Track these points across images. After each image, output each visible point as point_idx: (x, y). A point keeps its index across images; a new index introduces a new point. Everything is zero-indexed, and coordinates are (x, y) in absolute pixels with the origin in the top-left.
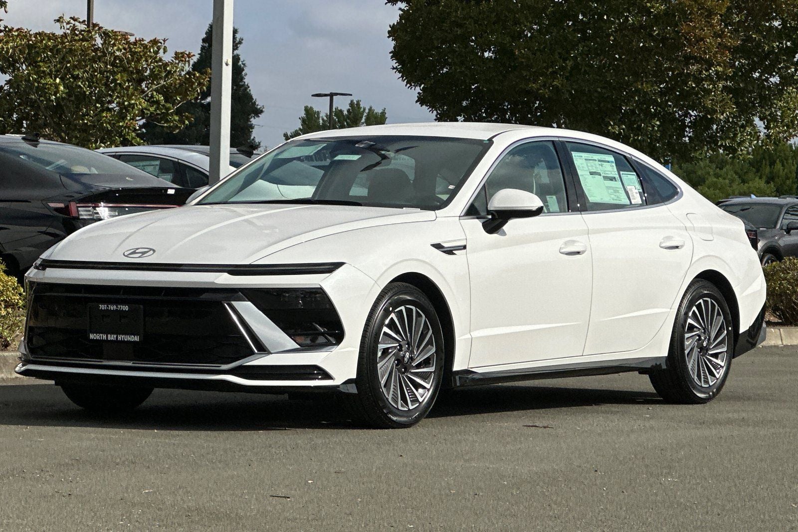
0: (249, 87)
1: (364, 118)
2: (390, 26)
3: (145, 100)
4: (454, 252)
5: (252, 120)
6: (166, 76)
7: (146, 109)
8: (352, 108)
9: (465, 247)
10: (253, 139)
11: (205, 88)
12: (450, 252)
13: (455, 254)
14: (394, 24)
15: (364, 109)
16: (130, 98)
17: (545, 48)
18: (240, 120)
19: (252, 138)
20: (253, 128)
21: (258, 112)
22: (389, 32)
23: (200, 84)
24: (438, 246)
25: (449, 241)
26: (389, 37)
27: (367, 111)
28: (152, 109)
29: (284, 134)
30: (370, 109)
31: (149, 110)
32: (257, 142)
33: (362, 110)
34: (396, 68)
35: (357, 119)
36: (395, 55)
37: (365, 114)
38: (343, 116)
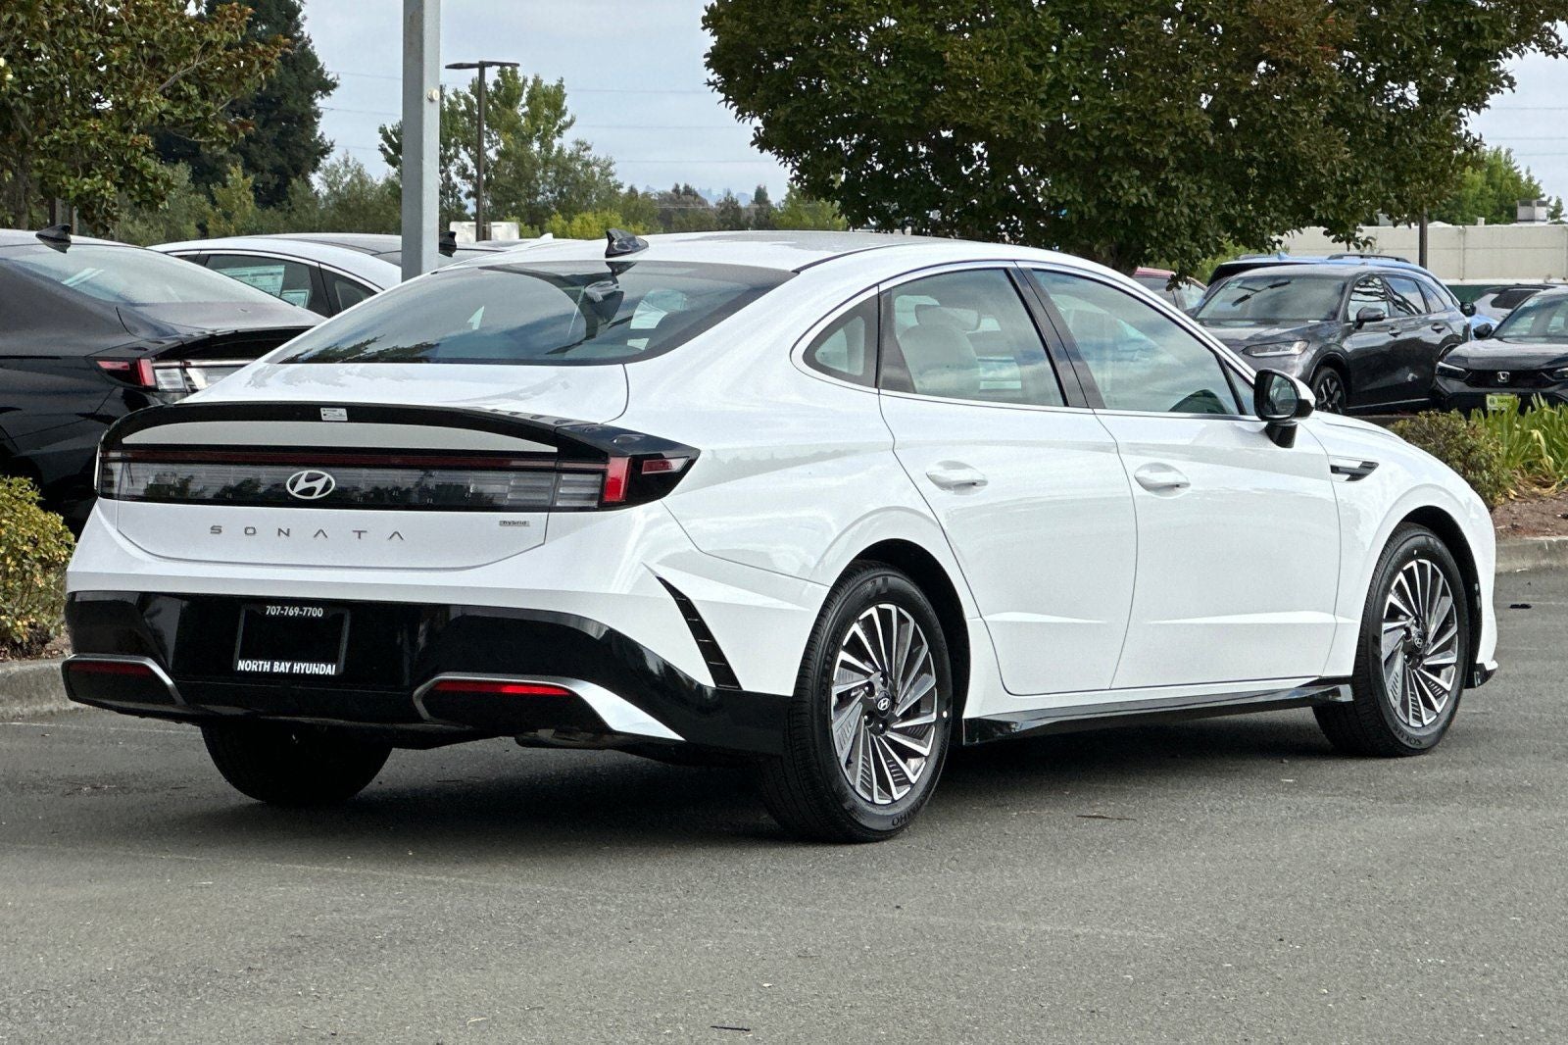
0: (310, 41)
1: (525, 95)
2: (706, 8)
3: (165, 96)
5: (318, 101)
6: (204, 51)
7: (166, 112)
8: (504, 79)
10: (320, 137)
11: (273, 71)
14: (713, 5)
15: (525, 81)
16: (137, 94)
17: (999, 48)
18: (295, 102)
19: (318, 134)
20: (319, 115)
21: (327, 87)
22: (704, 19)
23: (264, 64)
26: (704, 29)
27: (530, 83)
28: (177, 112)
29: (381, 129)
30: (537, 81)
31: (172, 114)
32: (327, 140)
33: (521, 81)
34: (714, 83)
35: (513, 99)
36: (715, 60)
37: (526, 90)
38: (487, 92)
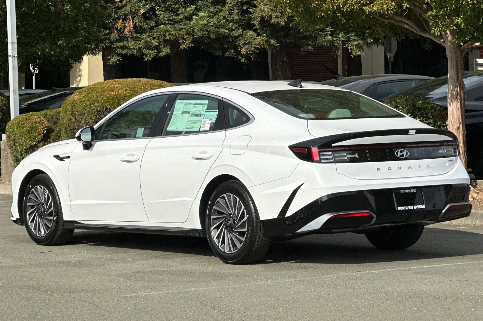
4: (64, 159)
9: (69, 157)
12: (62, 159)
13: (64, 160)
24: (57, 157)
25: (63, 154)
